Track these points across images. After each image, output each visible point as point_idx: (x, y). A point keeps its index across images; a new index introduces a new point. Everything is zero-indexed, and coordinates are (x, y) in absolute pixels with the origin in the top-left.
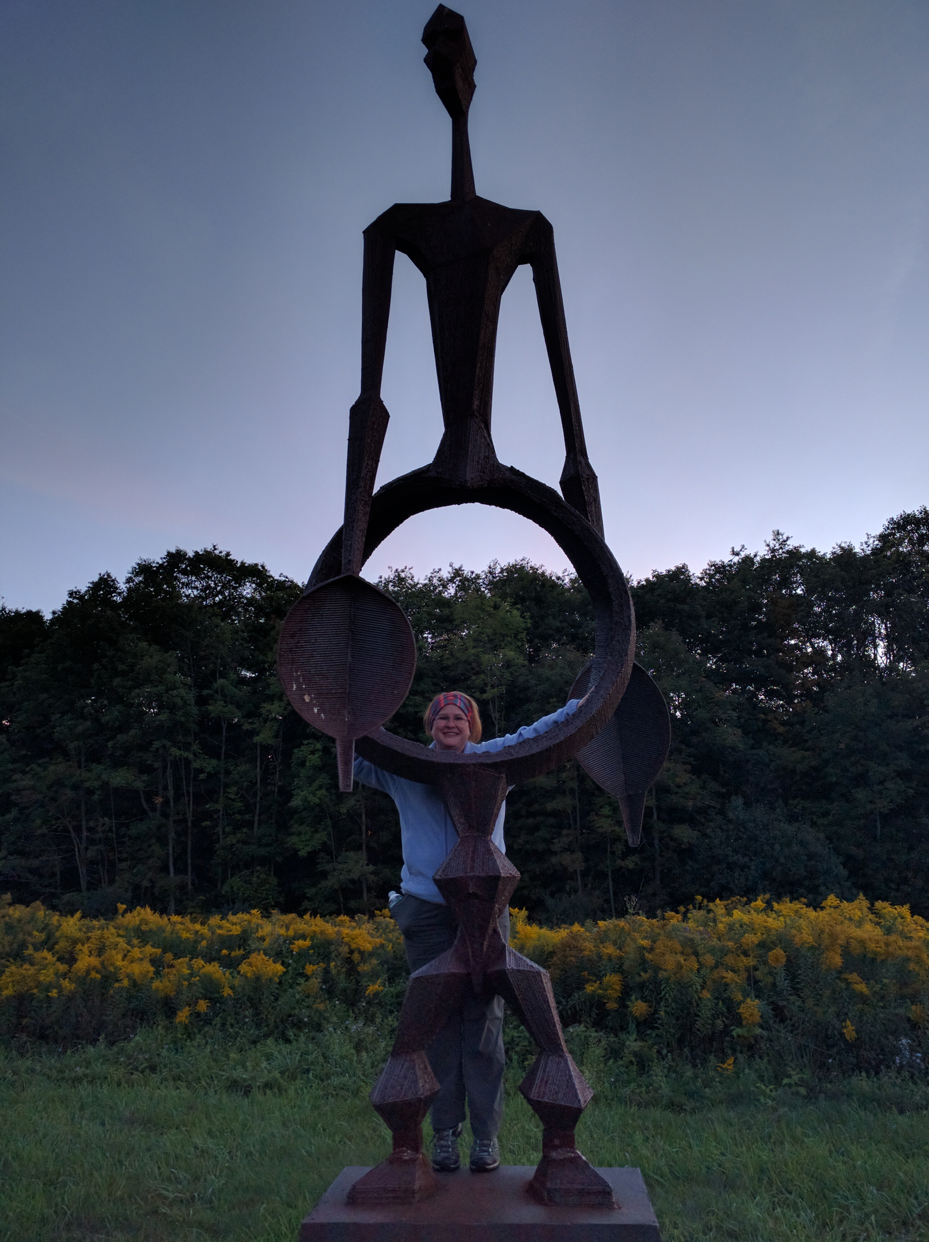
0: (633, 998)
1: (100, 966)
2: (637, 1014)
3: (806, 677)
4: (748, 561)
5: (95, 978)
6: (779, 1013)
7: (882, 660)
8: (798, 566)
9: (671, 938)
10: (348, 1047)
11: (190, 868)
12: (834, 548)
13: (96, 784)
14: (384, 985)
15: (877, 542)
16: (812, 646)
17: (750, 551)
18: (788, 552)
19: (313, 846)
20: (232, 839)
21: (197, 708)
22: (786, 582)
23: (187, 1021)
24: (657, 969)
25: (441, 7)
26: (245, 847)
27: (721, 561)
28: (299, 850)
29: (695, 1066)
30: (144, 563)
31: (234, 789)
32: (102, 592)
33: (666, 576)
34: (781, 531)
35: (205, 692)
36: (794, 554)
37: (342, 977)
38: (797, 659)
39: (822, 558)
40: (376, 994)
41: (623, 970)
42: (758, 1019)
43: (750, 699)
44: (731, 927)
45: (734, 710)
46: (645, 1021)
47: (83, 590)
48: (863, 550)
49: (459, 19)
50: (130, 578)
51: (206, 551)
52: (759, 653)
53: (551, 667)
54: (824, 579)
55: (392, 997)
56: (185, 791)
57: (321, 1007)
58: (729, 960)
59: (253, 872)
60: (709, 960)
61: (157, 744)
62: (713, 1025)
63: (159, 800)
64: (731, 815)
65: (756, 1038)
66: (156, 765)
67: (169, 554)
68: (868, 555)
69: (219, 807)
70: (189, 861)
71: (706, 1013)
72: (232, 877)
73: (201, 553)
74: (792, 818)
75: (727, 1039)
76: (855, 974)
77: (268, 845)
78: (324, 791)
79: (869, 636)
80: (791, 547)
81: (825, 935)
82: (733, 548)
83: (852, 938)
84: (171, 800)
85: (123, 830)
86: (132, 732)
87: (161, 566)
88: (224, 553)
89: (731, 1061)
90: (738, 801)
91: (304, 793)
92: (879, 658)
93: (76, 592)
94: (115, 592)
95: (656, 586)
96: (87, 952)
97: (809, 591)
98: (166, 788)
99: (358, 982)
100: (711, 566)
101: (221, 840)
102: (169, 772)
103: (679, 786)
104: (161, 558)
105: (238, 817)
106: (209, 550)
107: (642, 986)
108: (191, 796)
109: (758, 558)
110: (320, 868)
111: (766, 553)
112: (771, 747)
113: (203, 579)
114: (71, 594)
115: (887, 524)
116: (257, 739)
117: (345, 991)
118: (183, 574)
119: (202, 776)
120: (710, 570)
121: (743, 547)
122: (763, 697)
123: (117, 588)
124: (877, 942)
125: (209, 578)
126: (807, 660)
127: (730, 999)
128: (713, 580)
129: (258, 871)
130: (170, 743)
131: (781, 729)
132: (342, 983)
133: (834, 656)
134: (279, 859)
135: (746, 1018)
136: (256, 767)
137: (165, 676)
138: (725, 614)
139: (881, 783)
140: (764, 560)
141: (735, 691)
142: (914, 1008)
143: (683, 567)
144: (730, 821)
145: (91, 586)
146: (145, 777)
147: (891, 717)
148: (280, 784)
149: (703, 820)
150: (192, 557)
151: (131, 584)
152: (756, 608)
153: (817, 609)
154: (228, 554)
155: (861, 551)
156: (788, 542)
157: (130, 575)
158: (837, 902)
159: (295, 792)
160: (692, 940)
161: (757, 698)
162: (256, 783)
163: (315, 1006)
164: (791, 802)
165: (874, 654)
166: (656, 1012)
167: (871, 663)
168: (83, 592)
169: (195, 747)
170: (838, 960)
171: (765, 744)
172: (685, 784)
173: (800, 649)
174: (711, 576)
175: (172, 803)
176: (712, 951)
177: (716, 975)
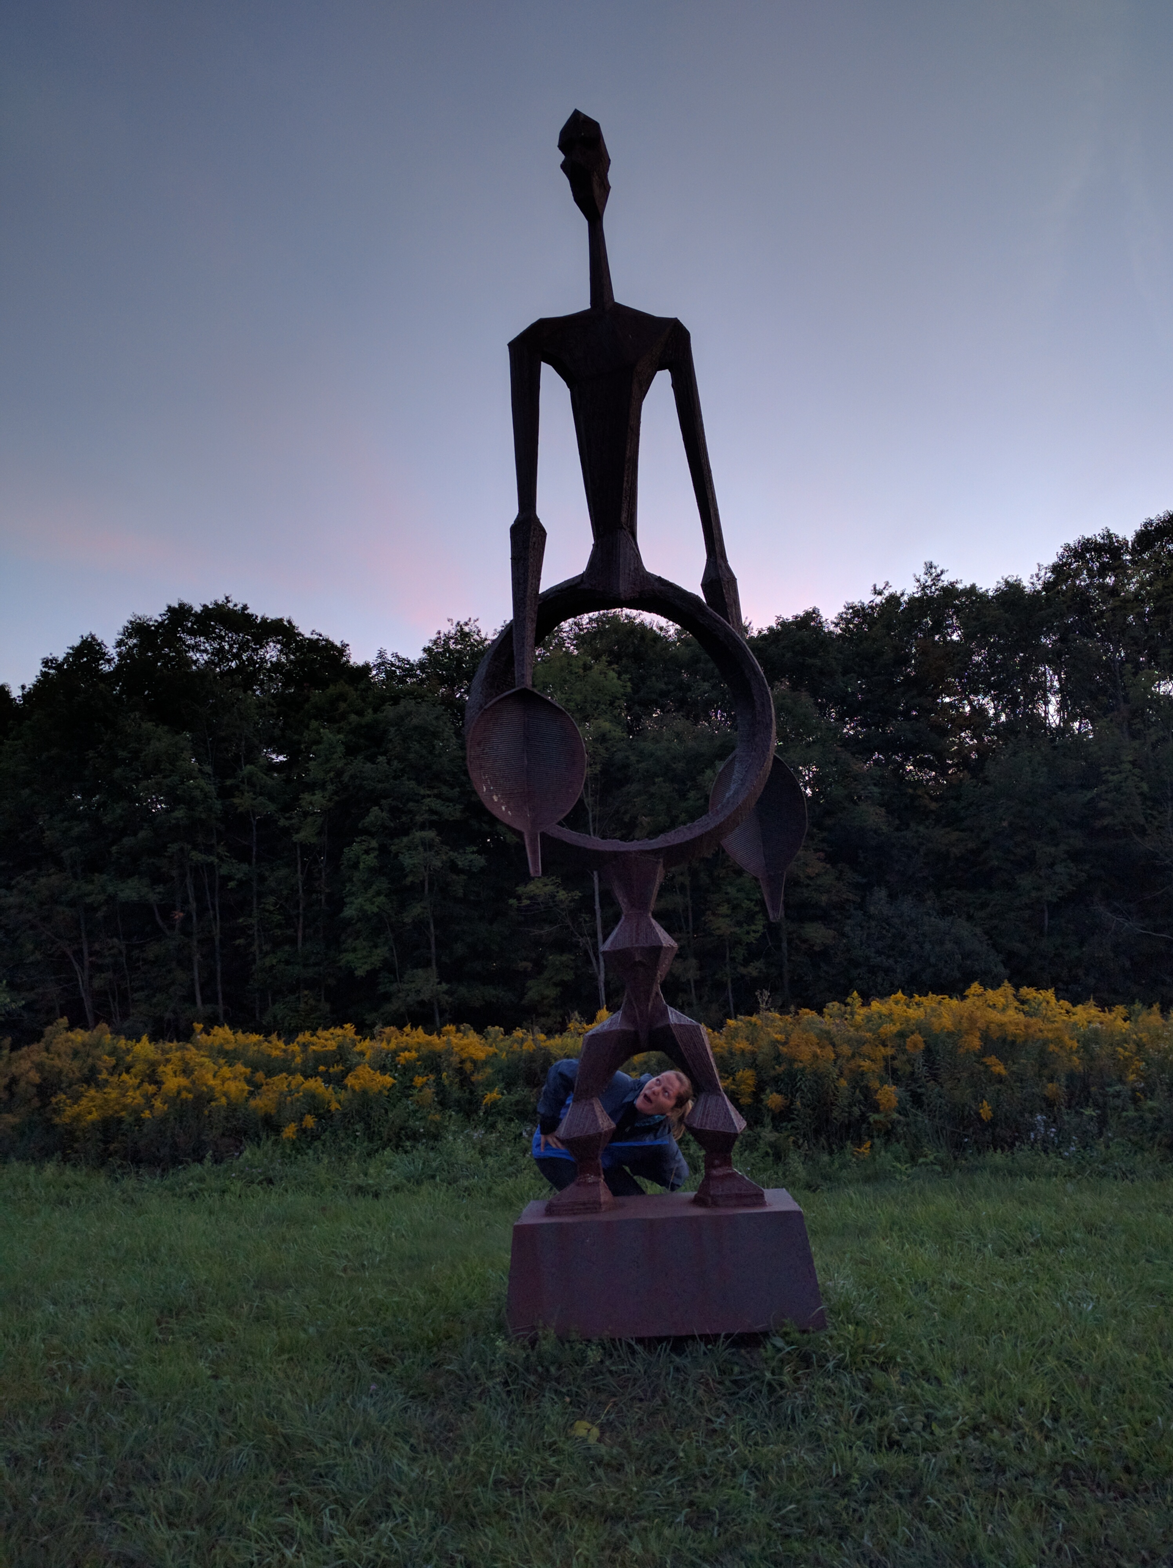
0: (768, 1091)
1: (190, 1085)
2: (773, 1106)
3: (962, 743)
4: (893, 600)
5: (187, 1098)
6: (917, 1100)
7: (1054, 720)
8: (955, 606)
9: (807, 1031)
10: (473, 1152)
11: (220, 996)
12: (998, 582)
13: (102, 898)
14: (503, 1094)
15: (1049, 575)
16: (970, 703)
17: (896, 589)
18: (944, 589)
19: (372, 964)
20: (269, 961)
21: (220, 802)
22: (939, 627)
23: (294, 1137)
24: (792, 1061)
25: (576, 113)
26: (289, 967)
27: (860, 602)
28: (356, 969)
29: (831, 1153)
30: (138, 621)
31: (272, 899)
32: (85, 659)
33: (791, 623)
34: (935, 564)
35: (229, 782)
36: (950, 591)
37: (455, 1087)
38: (952, 720)
39: (983, 596)
40: (494, 1104)
41: (757, 1065)
42: (894, 1103)
43: (895, 771)
44: (869, 1019)
45: (875, 785)
46: (781, 1112)
47: (60, 656)
48: (1032, 583)
49: (594, 126)
50: (122, 640)
51: (216, 604)
52: (906, 714)
53: (656, 740)
54: (985, 623)
55: (511, 1105)
56: (209, 903)
57: (438, 1117)
58: (866, 1049)
59: (299, 998)
60: (846, 1050)
61: (173, 848)
62: (850, 1113)
63: (179, 915)
64: (872, 910)
65: (892, 1122)
66: (174, 873)
67: (170, 609)
68: (1039, 592)
69: (254, 921)
70: (219, 987)
71: (843, 1102)
72: (273, 1004)
73: (210, 607)
74: (945, 912)
75: (865, 1126)
76: (993, 1057)
77: (316, 964)
78: (382, 899)
79: (1039, 691)
80: (946, 583)
81: (964, 1020)
82: (875, 586)
83: (992, 1022)
84: (194, 914)
85: (136, 953)
86: (142, 834)
87: (161, 624)
88: (239, 607)
89: (868, 1145)
90: (881, 894)
91: (360, 900)
92: (1050, 717)
93: (51, 661)
94: (102, 658)
95: (781, 637)
96: (171, 1074)
97: (966, 636)
98: (185, 901)
99: (472, 1092)
100: (848, 609)
101: (258, 961)
102: (189, 881)
103: (809, 877)
104: (160, 615)
105: (278, 932)
106: (220, 602)
107: (776, 1080)
108: (217, 908)
109: (906, 598)
110: (381, 989)
111: (915, 590)
112: (921, 829)
113: (214, 639)
114: (46, 663)
115: (1061, 550)
116: (296, 838)
117: (459, 1102)
118: (189, 634)
119: (232, 884)
120: (846, 614)
121: (887, 584)
122: (911, 767)
123: (105, 654)
124: (1017, 1024)
125: (222, 638)
126: (963, 722)
127: (867, 1087)
128: (851, 626)
129: (306, 996)
130: (189, 847)
131: (934, 806)
132: (456, 1093)
133: (997, 715)
134: (331, 981)
135: (883, 1104)
136: (296, 871)
137: (177, 764)
138: (866, 669)
139: (1052, 865)
140: (912, 600)
141: (877, 762)
142: (1050, 1085)
143: (814, 612)
144: (871, 917)
145: (71, 651)
146: (160, 888)
147: (1061, 788)
148: (327, 891)
149: (839, 917)
150: (199, 612)
151: (123, 648)
152: (904, 660)
153: (977, 659)
154: (245, 607)
155: (1030, 585)
156: (942, 577)
157: (121, 637)
158: (980, 990)
159: (347, 900)
160: (828, 1032)
161: (904, 770)
162: (298, 891)
163: (430, 1117)
164: (944, 892)
165: (1045, 711)
166: (792, 1103)
167: (1040, 722)
168: (60, 659)
169: (221, 850)
170: (976, 1043)
171: (913, 825)
172: (818, 875)
173: (957, 709)
174: (848, 621)
175: (195, 918)
176: (849, 1041)
177: (853, 1064)
